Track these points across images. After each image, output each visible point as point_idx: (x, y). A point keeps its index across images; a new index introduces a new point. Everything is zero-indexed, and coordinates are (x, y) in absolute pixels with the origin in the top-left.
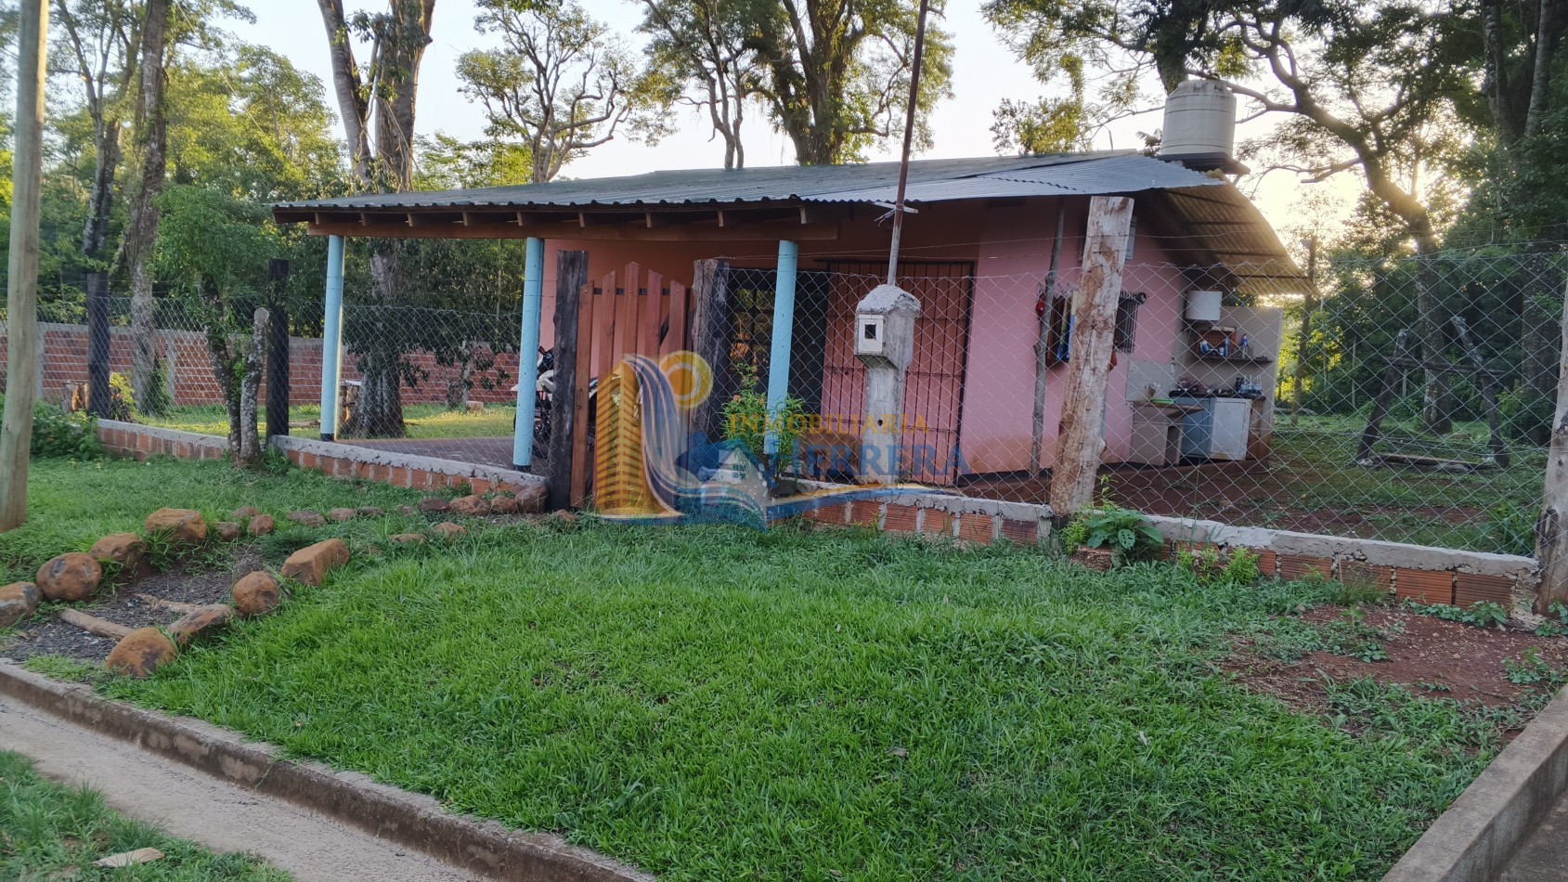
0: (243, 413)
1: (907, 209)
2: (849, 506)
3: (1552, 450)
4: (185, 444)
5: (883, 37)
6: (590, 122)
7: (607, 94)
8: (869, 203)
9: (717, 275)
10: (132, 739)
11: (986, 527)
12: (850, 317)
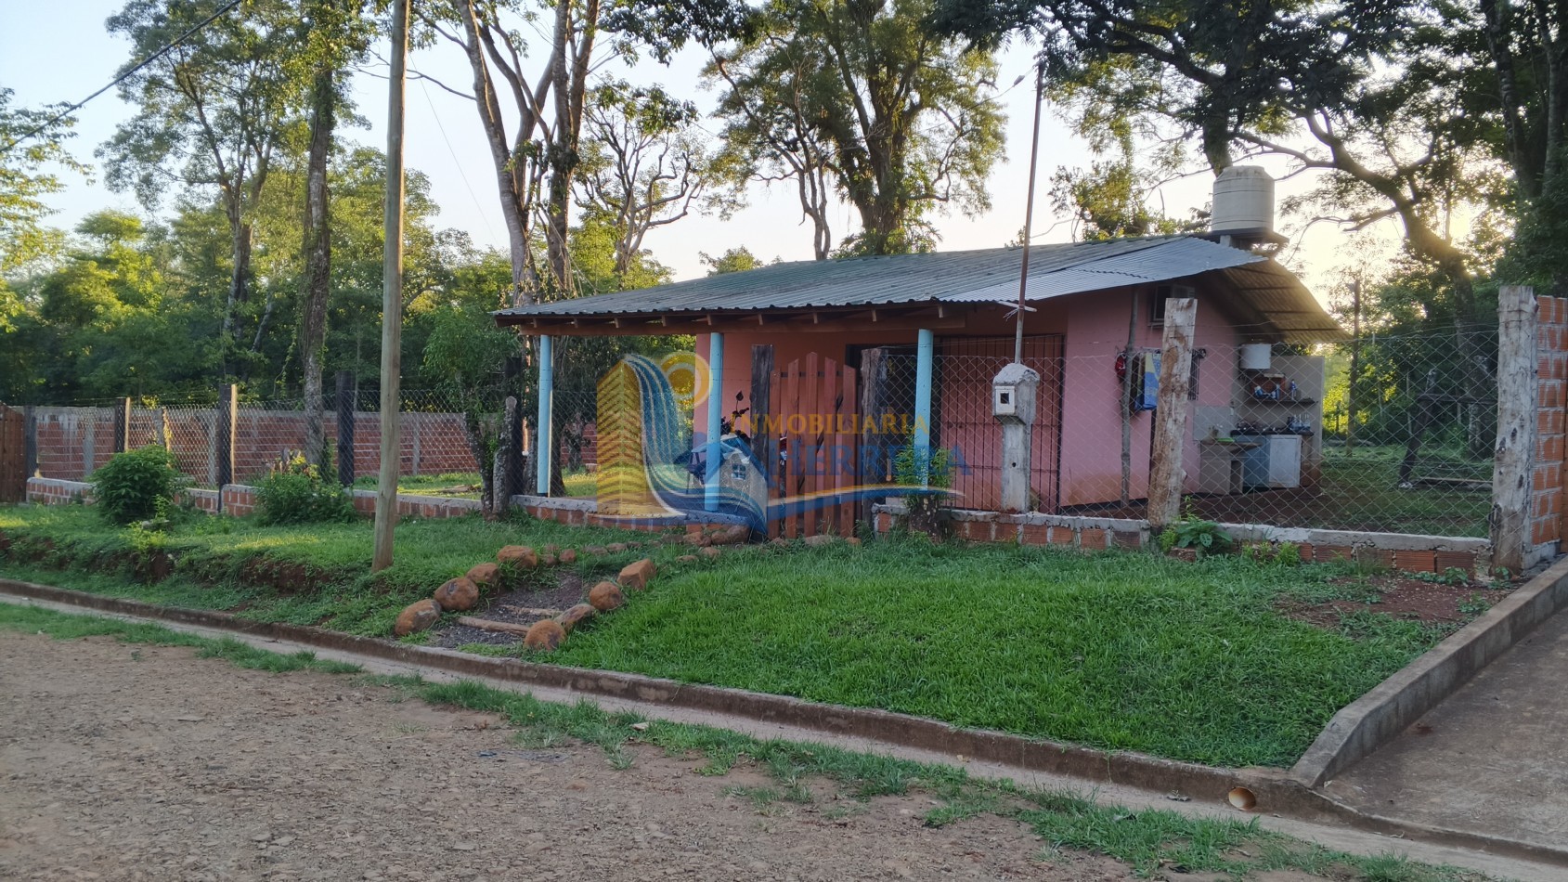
0: (495, 479)
1: (1027, 308)
2: (994, 527)
3: (1495, 464)
4: (431, 506)
5: (939, 109)
6: (665, 201)
7: (681, 174)
8: (994, 303)
9: (881, 359)
10: (564, 686)
11: (1102, 538)
12: (988, 388)
